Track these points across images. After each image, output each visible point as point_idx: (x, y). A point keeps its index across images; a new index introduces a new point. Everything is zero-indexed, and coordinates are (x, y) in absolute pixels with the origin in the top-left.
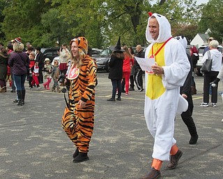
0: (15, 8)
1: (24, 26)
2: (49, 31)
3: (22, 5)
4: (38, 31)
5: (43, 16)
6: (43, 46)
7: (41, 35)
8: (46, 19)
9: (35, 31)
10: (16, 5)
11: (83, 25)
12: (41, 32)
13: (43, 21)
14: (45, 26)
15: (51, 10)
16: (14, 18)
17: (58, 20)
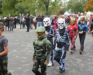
0: (6, 3)
1: (9, 9)
2: (18, 11)
3: (8, 2)
4: (14, 11)
5: (16, 5)
6: (16, 16)
7: (15, 12)
8: (17, 6)
9: (13, 11)
10: (6, 2)
11: (30, 8)
12: (15, 11)
13: (16, 7)
14: (16, 9)
15: (18, 4)
16: (5, 6)
17: (21, 7)
